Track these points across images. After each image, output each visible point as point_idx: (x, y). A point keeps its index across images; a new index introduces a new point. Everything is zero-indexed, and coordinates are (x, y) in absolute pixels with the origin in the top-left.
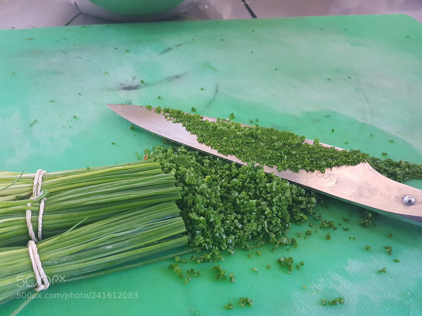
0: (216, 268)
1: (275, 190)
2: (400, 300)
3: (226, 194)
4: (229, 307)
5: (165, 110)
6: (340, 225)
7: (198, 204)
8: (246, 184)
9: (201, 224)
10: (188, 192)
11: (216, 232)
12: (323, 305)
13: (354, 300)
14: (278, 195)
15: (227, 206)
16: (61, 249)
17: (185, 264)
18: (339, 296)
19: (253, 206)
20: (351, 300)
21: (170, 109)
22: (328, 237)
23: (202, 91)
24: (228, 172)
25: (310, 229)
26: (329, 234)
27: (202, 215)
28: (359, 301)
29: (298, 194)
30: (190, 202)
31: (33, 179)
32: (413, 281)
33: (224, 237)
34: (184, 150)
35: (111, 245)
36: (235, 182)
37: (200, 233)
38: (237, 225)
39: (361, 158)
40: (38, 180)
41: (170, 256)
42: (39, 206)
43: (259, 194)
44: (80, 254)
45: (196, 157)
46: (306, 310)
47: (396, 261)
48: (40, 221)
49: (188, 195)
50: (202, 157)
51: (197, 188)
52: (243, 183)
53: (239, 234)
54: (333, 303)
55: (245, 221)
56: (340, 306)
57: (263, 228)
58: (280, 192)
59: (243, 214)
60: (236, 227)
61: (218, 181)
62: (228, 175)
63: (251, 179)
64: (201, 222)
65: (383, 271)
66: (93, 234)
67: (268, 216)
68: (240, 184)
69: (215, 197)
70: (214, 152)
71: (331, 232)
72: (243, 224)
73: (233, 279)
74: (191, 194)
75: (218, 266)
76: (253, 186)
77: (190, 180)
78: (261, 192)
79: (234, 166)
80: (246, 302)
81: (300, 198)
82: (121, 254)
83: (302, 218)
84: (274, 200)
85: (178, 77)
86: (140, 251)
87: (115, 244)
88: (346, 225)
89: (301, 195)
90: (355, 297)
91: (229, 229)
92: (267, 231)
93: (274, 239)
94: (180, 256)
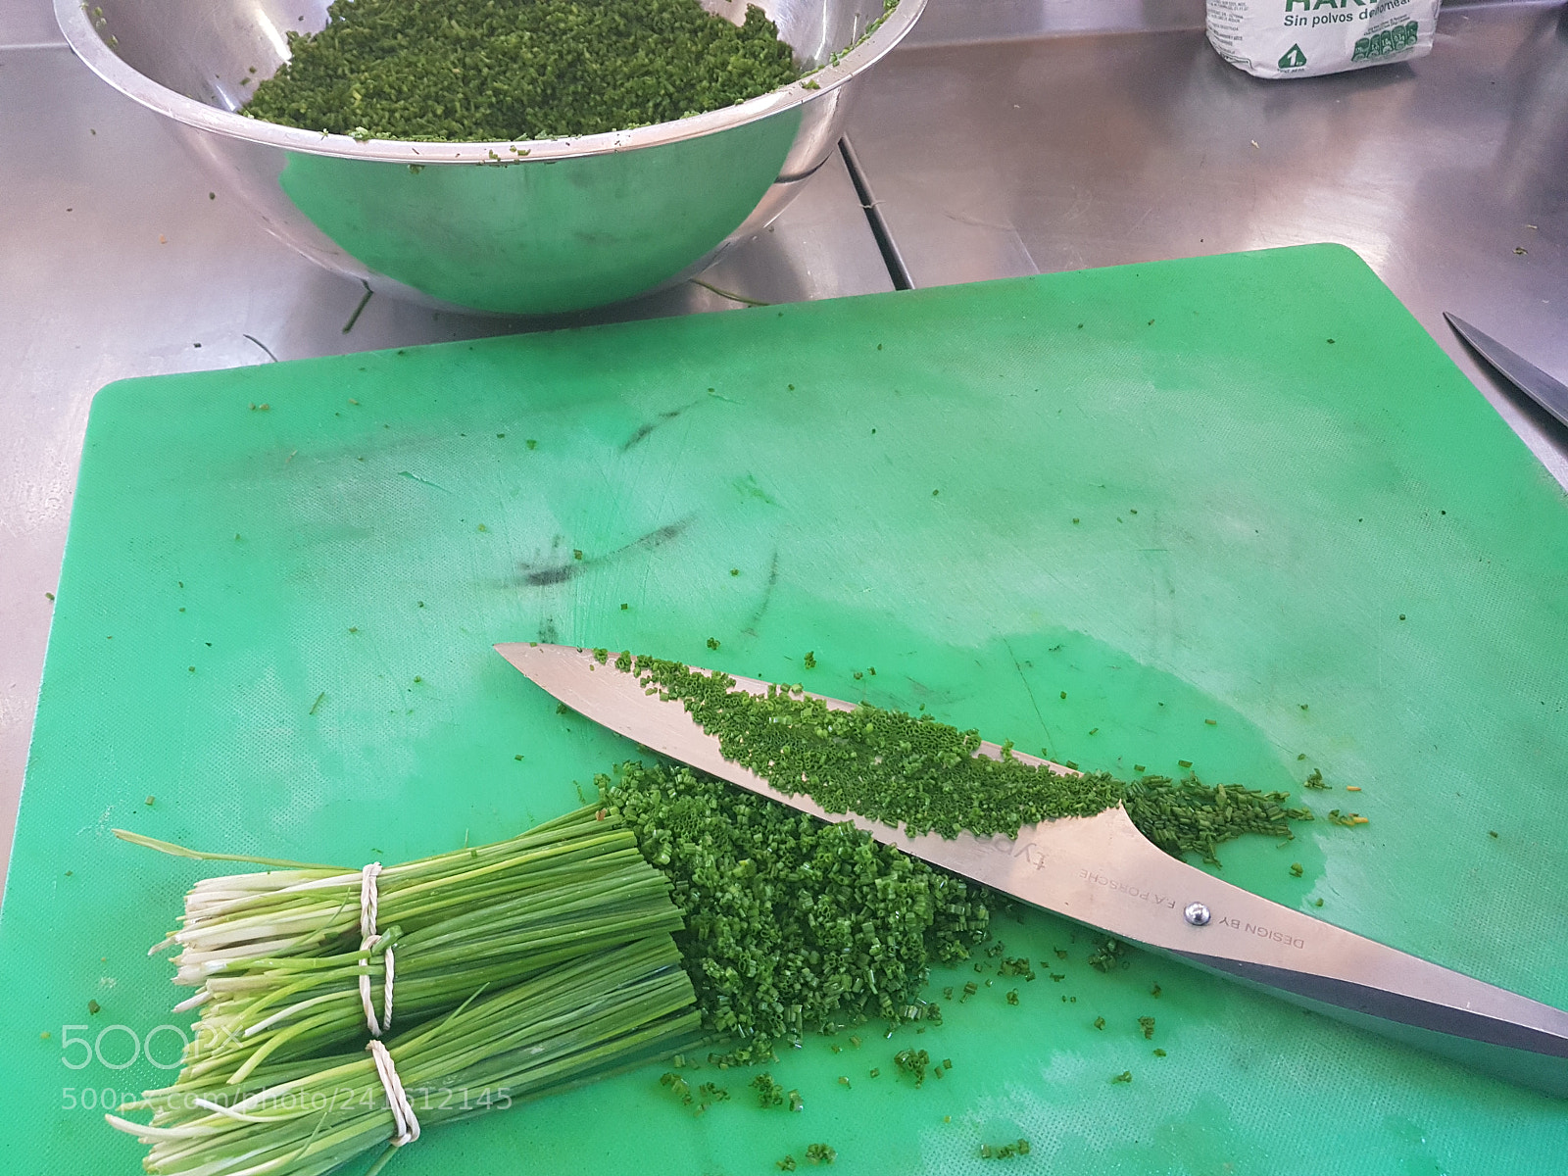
0: (760, 1079)
1: (894, 896)
2: (1151, 1144)
3: (787, 898)
4: (787, 1164)
5: (640, 662)
6: (1045, 965)
7: (721, 939)
8: (831, 875)
9: (728, 984)
10: (699, 905)
11: (762, 1000)
12: (983, 1158)
13: (1052, 1144)
14: (899, 909)
15: (787, 931)
16: (439, 1060)
17: (696, 1072)
18: (1019, 1138)
19: (843, 936)
20: (1046, 1145)
21: (653, 659)
22: (1013, 999)
23: (735, 578)
24: (792, 843)
25: (973, 978)
26: (1016, 992)
27: (732, 962)
28: (1062, 1147)
29: (950, 898)
30: (704, 931)
31: (358, 890)
32: (1189, 1100)
33: (780, 1009)
34: (689, 779)
35: (541, 1045)
36: (806, 872)
37: (728, 1001)
38: (809, 979)
39: (1109, 795)
40: (369, 896)
41: (664, 1055)
42: (384, 964)
43: (862, 898)
44: (480, 1069)
45: (719, 797)
46: (946, 1167)
47: (1160, 1053)
48: (389, 996)
49: (699, 913)
50: (732, 797)
51: (719, 894)
52: (824, 873)
53: (812, 1000)
54: (1005, 1153)
55: (827, 969)
56: (1019, 1159)
57: (865, 986)
58: (905, 901)
59: (821, 950)
60: (806, 984)
61: (769, 866)
62: (791, 850)
63: (843, 862)
64: (728, 980)
65: (1124, 1079)
66: (503, 1022)
67: (876, 958)
68: (816, 876)
69: (761, 913)
70: (760, 786)
71: (1019, 985)
72: (819, 973)
73: (795, 1105)
74: (707, 909)
75: (766, 1076)
76: (846, 881)
77: (704, 877)
78: (864, 897)
79: (805, 825)
80: (821, 1154)
81: (953, 908)
82: (561, 1062)
83: (956, 956)
84: (891, 920)
85: (669, 532)
86: (600, 1052)
87: (550, 1041)
88: (1057, 966)
89: (956, 900)
90: (1055, 1139)
91: (791, 990)
92: (876, 992)
93: (888, 1010)
94: (685, 1052)
